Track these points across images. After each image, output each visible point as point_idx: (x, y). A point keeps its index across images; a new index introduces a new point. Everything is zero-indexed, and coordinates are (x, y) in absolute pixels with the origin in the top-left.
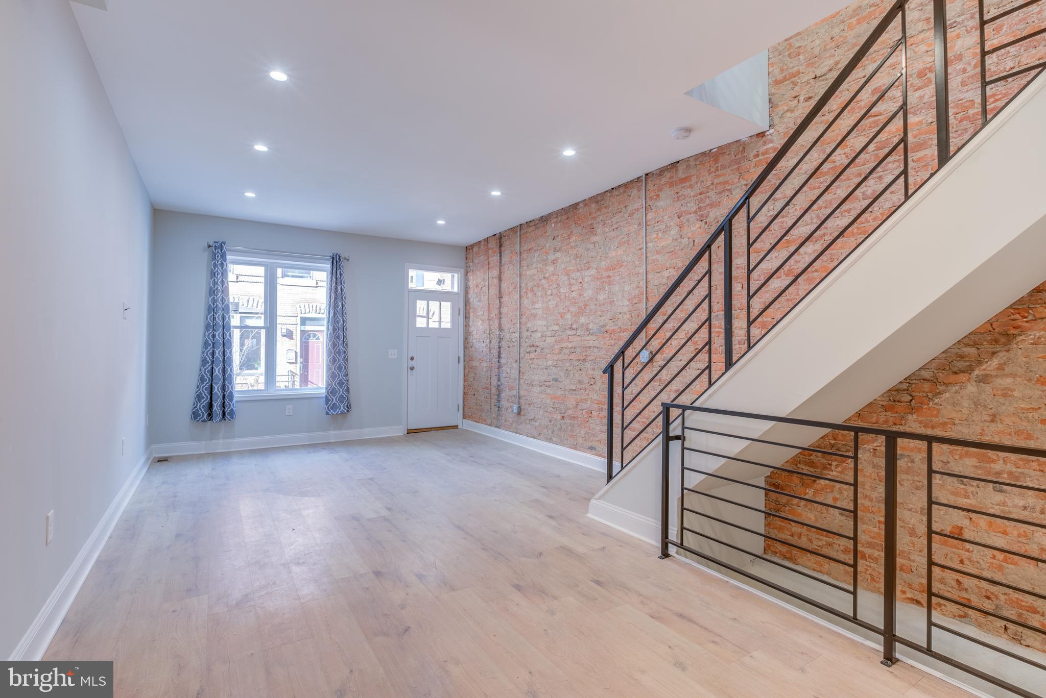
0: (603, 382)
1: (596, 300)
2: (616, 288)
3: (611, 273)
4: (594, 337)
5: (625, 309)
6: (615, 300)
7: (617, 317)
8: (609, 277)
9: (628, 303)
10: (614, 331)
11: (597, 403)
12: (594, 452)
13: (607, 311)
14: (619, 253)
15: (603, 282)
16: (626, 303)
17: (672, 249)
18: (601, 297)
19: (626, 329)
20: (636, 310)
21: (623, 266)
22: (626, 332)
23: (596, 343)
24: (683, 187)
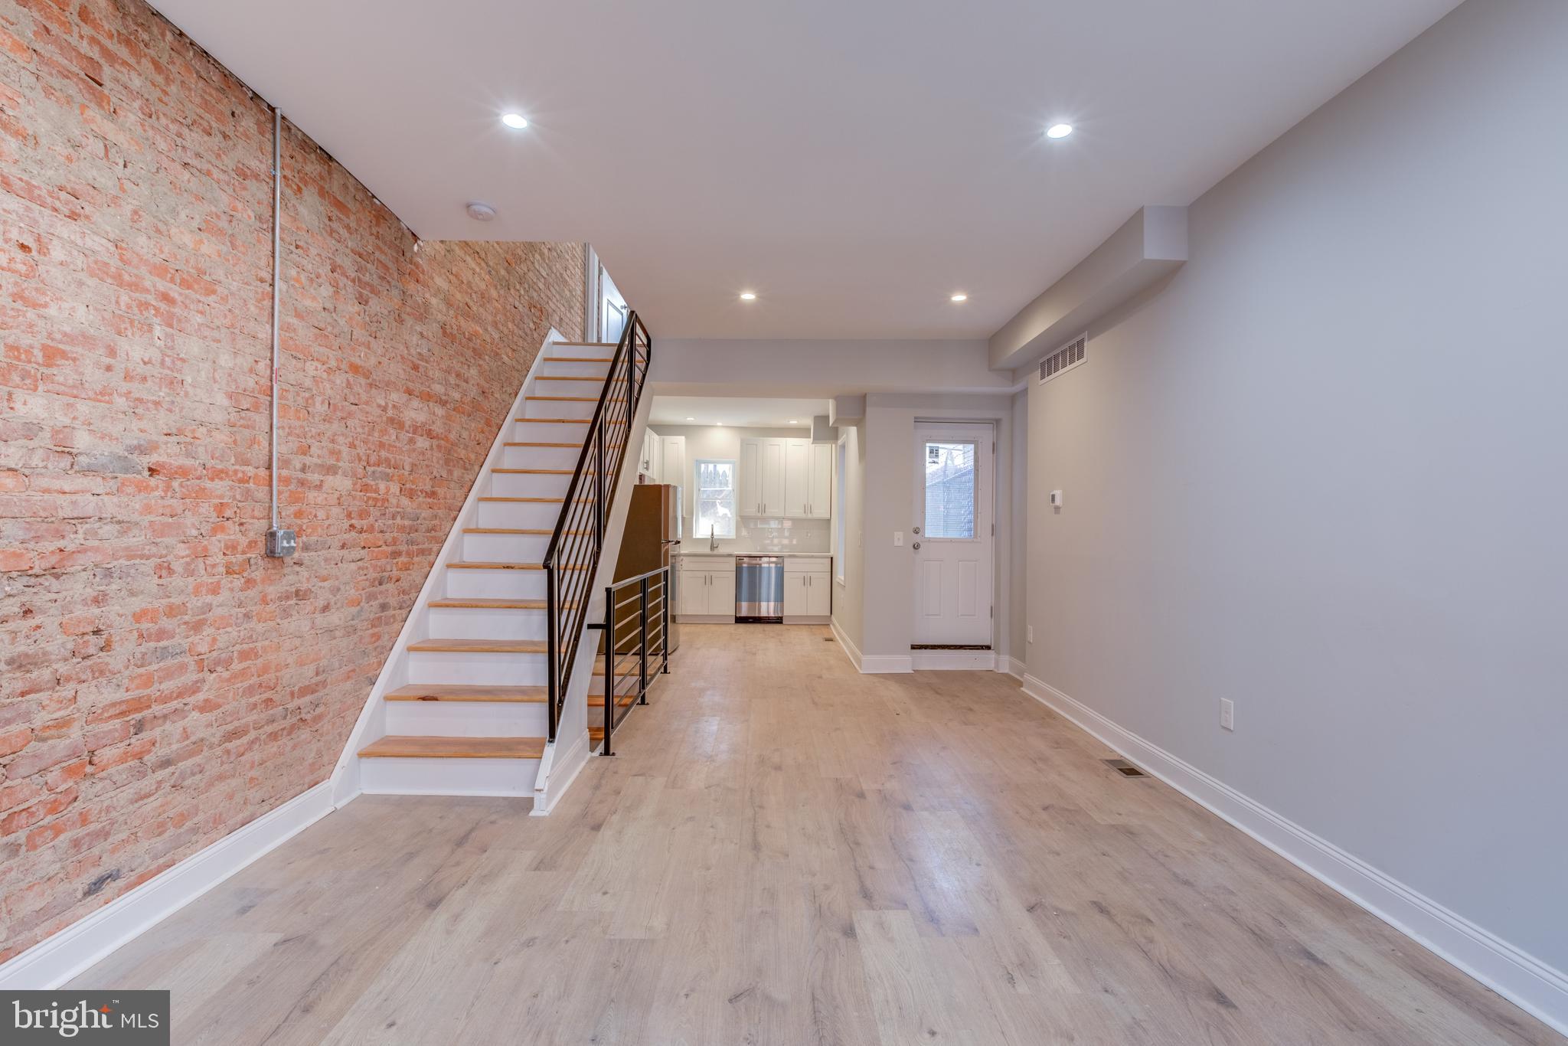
0: (141, 636)
1: (112, 352)
2: (191, 347)
3: (175, 292)
4: (96, 484)
5: (218, 417)
6: (189, 380)
7: (194, 431)
8: (166, 298)
9: (226, 402)
10: (184, 472)
11: (123, 714)
12: (109, 888)
13: (157, 404)
14: (206, 249)
15: (144, 306)
16: (221, 400)
17: (322, 325)
18: (135, 350)
19: (222, 471)
20: (247, 427)
21: (214, 292)
22: (221, 479)
23: (111, 505)
24: (340, 218)
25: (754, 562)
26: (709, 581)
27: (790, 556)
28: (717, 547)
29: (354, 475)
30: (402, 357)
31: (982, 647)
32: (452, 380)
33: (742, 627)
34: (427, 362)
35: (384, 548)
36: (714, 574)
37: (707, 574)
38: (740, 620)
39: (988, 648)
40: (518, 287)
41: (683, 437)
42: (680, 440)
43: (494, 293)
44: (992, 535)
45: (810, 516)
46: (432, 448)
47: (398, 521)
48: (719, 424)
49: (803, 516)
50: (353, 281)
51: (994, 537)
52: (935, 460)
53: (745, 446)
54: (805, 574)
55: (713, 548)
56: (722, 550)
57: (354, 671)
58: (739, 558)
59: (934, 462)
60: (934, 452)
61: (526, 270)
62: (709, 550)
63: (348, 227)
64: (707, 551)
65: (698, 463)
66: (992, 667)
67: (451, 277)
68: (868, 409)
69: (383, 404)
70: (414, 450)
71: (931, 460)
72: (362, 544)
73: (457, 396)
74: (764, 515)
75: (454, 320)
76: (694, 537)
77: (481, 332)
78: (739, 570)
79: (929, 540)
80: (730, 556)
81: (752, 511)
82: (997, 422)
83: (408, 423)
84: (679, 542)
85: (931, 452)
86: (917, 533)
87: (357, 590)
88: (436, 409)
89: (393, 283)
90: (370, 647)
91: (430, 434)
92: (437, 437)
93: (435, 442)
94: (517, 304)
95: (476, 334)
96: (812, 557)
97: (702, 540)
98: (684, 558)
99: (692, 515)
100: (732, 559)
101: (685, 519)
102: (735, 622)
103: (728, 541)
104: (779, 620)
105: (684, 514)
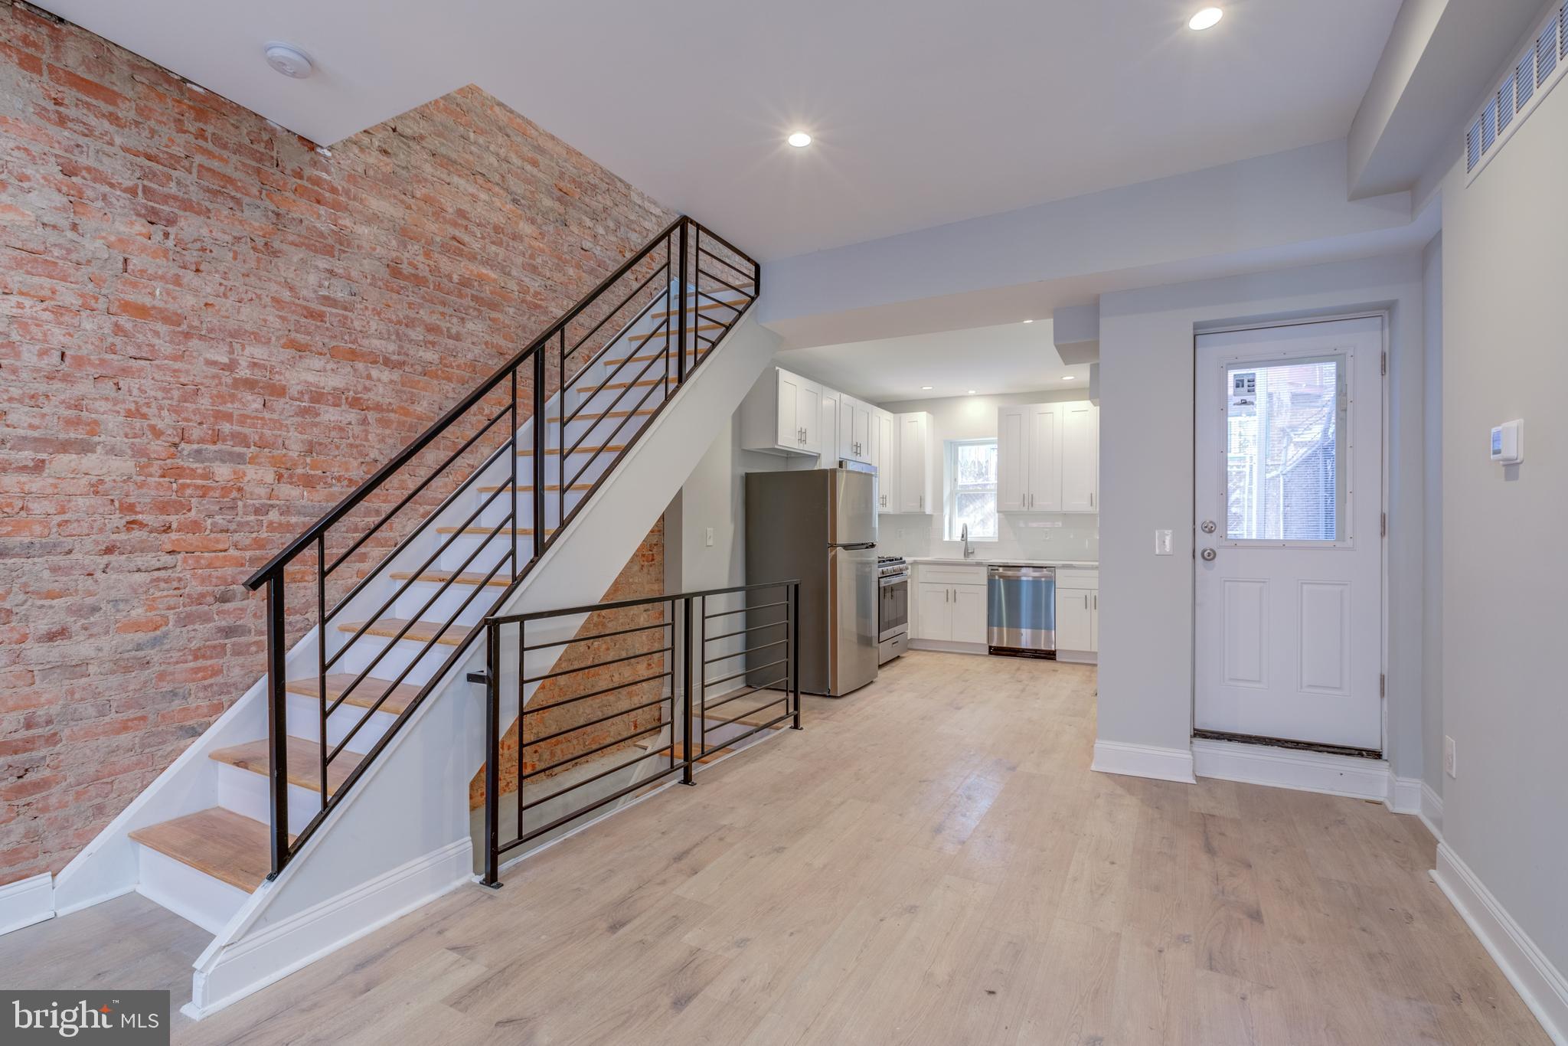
17: (33, 247)
25: (1010, 573)
26: (951, 597)
27: (1064, 567)
28: (973, 553)
29: (139, 452)
30: (276, 301)
31: (1360, 753)
32: (417, 334)
33: (995, 659)
34: (346, 309)
35: (232, 552)
36: (958, 588)
37: (949, 587)
38: (996, 651)
39: (1377, 755)
40: (588, 223)
42: (922, 418)
43: (526, 228)
44: (1383, 534)
45: (1095, 509)
46: (364, 422)
47: (274, 515)
48: (972, 392)
49: (1089, 510)
50: (133, 191)
51: (1386, 539)
52: (1248, 398)
53: (1004, 416)
54: (1087, 593)
55: (967, 554)
56: (980, 556)
57: (143, 718)
58: (993, 567)
59: (1244, 403)
60: (1246, 385)
61: (609, 203)
62: (962, 557)
63: (113, 119)
64: (959, 557)
66: (1381, 794)
67: (412, 201)
68: (1103, 321)
69: (225, 360)
70: (316, 425)
71: (1238, 399)
72: (169, 548)
73: (430, 356)
74: (1031, 509)
75: (421, 258)
76: (945, 538)
77: (493, 275)
78: (991, 583)
79: (1238, 544)
80: (979, 564)
81: (1016, 505)
82: (1387, 310)
83: (294, 391)
84: (873, 546)
85: (1239, 384)
86: (1211, 532)
87: (151, 608)
88: (375, 373)
89: (246, 200)
90: (192, 686)
91: (355, 403)
92: (378, 407)
93: (372, 416)
94: (587, 245)
95: (481, 279)
97: (952, 544)
98: (920, 566)
99: (942, 510)
100: (985, 569)
101: (931, 516)
102: (987, 653)
103: (984, 545)
104: (1050, 655)
105: (928, 510)
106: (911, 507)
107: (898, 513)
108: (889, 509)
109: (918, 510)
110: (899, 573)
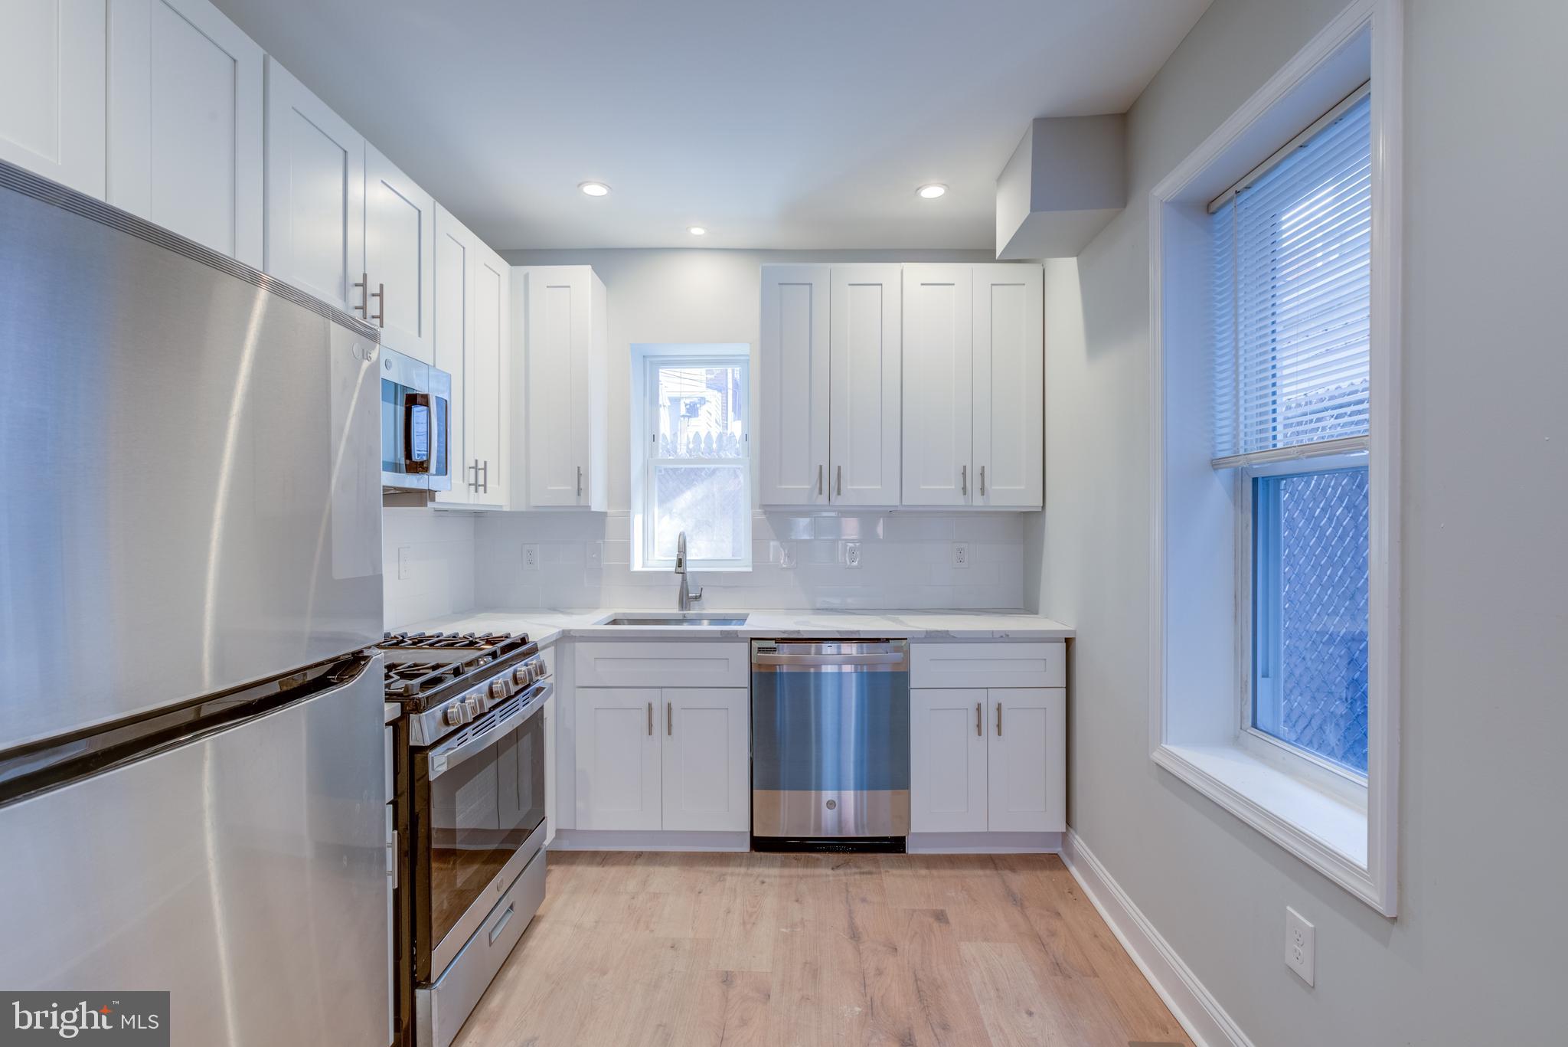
26: (661, 723)
27: (929, 636)
28: (698, 598)
33: (773, 871)
36: (677, 698)
37: (657, 699)
38: (761, 844)
41: (589, 267)
42: (582, 276)
45: (978, 502)
49: (959, 501)
54: (980, 696)
55: (686, 599)
56: (714, 605)
58: (764, 644)
62: (672, 609)
64: (669, 609)
65: (650, 363)
74: (837, 501)
76: (637, 566)
78: (762, 683)
80: (728, 637)
81: (798, 489)
96: (1006, 638)
97: (650, 580)
98: (579, 645)
99: (627, 502)
100: (744, 647)
101: (603, 515)
102: (746, 847)
103: (729, 582)
104: (895, 845)
105: (597, 501)
106: (555, 492)
107: (522, 508)
108: (497, 496)
109: (571, 501)
110: (525, 687)
